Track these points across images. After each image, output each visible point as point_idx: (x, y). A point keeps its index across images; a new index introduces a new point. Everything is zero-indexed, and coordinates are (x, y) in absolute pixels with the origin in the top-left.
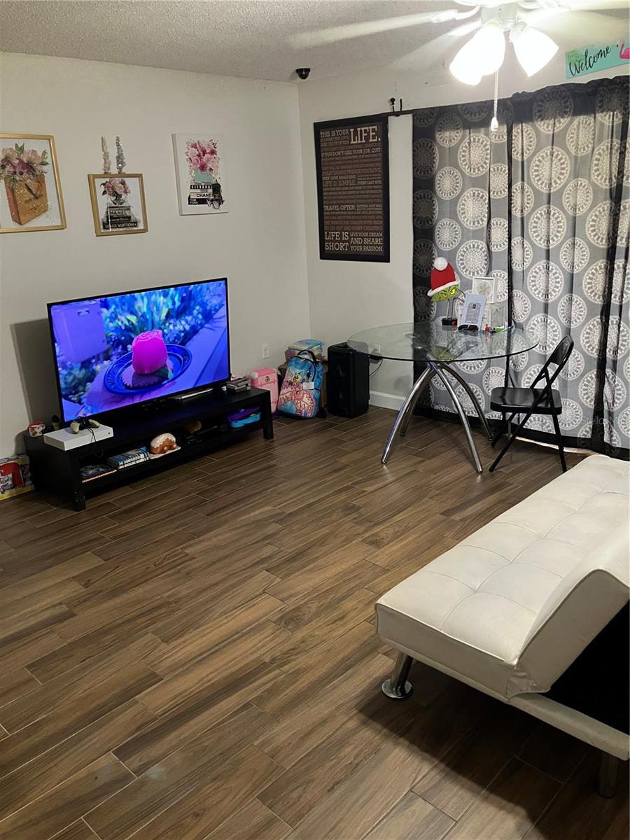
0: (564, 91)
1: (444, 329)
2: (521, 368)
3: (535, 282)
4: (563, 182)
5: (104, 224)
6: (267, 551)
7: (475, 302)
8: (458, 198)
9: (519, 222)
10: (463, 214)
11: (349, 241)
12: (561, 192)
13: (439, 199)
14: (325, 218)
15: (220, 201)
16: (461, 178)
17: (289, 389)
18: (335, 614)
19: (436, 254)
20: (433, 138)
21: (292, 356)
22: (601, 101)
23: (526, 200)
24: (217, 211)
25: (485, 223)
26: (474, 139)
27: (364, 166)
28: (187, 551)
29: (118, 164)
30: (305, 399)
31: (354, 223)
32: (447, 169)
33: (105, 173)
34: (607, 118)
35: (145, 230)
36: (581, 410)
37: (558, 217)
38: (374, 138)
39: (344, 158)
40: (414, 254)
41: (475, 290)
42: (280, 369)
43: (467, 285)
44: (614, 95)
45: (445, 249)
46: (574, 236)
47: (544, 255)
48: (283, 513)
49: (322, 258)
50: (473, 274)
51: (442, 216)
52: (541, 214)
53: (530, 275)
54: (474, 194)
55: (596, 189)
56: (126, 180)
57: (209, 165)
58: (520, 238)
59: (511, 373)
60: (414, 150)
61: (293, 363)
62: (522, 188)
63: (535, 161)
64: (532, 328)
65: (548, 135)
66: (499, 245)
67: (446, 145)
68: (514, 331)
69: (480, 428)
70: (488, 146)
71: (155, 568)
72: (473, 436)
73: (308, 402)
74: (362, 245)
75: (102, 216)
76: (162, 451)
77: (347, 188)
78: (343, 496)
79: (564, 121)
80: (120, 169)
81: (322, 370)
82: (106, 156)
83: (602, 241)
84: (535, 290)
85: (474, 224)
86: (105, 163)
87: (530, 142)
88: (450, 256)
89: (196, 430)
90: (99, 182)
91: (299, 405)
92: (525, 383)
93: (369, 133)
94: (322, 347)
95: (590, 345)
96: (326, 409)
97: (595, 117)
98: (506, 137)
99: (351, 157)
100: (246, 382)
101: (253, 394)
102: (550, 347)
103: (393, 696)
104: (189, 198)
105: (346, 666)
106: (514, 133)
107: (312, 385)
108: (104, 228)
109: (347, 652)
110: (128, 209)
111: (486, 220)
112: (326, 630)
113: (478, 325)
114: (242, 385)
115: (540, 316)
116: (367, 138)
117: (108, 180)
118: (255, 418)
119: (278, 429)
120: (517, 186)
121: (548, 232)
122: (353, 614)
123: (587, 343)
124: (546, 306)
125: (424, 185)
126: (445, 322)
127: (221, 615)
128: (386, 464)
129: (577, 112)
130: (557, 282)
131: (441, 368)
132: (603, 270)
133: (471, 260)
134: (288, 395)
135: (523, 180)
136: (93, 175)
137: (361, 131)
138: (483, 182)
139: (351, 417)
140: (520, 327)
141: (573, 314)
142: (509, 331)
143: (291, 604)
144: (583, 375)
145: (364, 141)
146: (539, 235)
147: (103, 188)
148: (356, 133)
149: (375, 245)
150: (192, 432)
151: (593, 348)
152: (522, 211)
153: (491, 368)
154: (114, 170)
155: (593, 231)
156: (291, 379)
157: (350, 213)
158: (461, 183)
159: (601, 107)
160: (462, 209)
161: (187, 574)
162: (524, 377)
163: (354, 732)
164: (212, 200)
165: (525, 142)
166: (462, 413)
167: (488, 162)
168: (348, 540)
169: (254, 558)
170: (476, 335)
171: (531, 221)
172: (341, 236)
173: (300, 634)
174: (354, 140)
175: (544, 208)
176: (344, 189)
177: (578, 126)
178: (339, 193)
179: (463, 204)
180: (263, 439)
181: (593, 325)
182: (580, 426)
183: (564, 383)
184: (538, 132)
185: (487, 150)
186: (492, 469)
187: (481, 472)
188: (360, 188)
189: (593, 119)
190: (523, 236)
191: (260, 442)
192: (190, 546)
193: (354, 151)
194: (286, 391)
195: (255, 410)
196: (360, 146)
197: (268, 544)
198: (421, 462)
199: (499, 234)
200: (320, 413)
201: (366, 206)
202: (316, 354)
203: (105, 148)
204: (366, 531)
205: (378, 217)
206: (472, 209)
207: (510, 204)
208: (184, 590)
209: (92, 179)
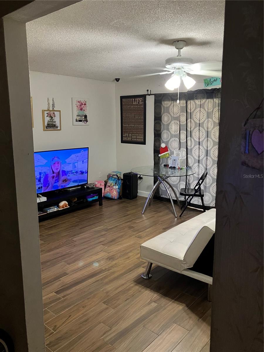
0: (203, 91)
1: (164, 168)
2: (190, 182)
3: (195, 153)
4: (204, 120)
5: (46, 127)
6: (102, 239)
7: (175, 159)
8: (169, 123)
9: (190, 132)
10: (171, 129)
11: (131, 137)
12: (203, 123)
13: (163, 123)
14: (123, 129)
15: (87, 121)
16: (170, 117)
17: (109, 188)
18: (126, 257)
19: (162, 142)
20: (161, 104)
21: (109, 177)
22: (215, 95)
23: (192, 125)
24: (86, 124)
25: (178, 132)
26: (175, 104)
27: (137, 111)
28: (74, 239)
29: (52, 107)
30: (114, 192)
31: (133, 131)
32: (166, 114)
33: (48, 110)
34: (217, 100)
35: (60, 130)
36: (211, 197)
37: (202, 131)
38: (141, 102)
39: (131, 108)
40: (154, 142)
41: (175, 155)
42: (105, 182)
43: (172, 153)
44: (219, 93)
45: (165, 140)
46: (208, 137)
47: (198, 143)
48: (107, 228)
49: (121, 143)
50: (174, 150)
51: (164, 129)
52: (197, 130)
53: (193, 150)
54: (175, 122)
55: (214, 122)
56: (55, 112)
57: (84, 109)
58: (190, 137)
59: (188, 184)
60: (155, 107)
61: (110, 179)
62: (191, 121)
63: (195, 113)
64: (194, 168)
65: (198, 104)
66: (183, 140)
67: (166, 106)
68: (189, 169)
69: (177, 204)
70: (179, 107)
71: (63, 244)
72: (174, 206)
73: (116, 193)
74: (136, 138)
75: (46, 124)
76: (63, 207)
77: (131, 119)
78: (128, 223)
79: (204, 100)
80: (53, 108)
81: (121, 182)
82: (49, 104)
83: (217, 139)
84: (195, 155)
85: (175, 132)
86: (48, 106)
87: (193, 106)
88: (167, 143)
89: (75, 201)
90: (46, 112)
91: (112, 194)
92: (192, 187)
93: (139, 101)
94: (121, 174)
95: (214, 174)
96: (122, 196)
97: (213, 100)
98: (185, 104)
99: (133, 108)
100: (93, 185)
101: (96, 189)
102: (200, 175)
103: (145, 278)
104: (76, 120)
105: (130, 270)
106: (188, 103)
107: (117, 187)
108: (46, 128)
109: (130, 267)
110: (55, 122)
111: (179, 131)
112: (123, 261)
113: (176, 166)
114: (92, 186)
115: (197, 164)
116: (139, 102)
117: (49, 112)
118: (96, 198)
119: (104, 202)
120: (189, 120)
121: (199, 136)
122: (132, 257)
123: (213, 173)
124: (199, 160)
125: (158, 119)
126: (165, 166)
127: (87, 257)
128: (143, 214)
129: (208, 98)
130: (202, 153)
131: (163, 180)
132: (218, 149)
133: (174, 144)
134: (108, 190)
135: (191, 118)
136: (44, 110)
137: (137, 100)
138: (178, 119)
139: (131, 199)
140: (190, 168)
141: (208, 163)
142: (187, 169)
143: (111, 254)
144: (212, 184)
145: (137, 103)
146: (196, 137)
147: (47, 115)
148: (135, 100)
149: (141, 139)
150: (73, 202)
151: (215, 175)
152: (191, 129)
153: (181, 182)
154: (51, 109)
155: (214, 136)
156: (109, 185)
157: (132, 127)
158: (170, 119)
159: (215, 97)
160: (171, 127)
161: (74, 246)
162: (192, 185)
163: (132, 287)
164: (84, 121)
165: (191, 106)
166: (171, 198)
167: (179, 112)
168: (130, 236)
169: (98, 241)
170: (175, 170)
171: (194, 132)
172: (129, 135)
173: (114, 262)
174: (134, 103)
175: (198, 128)
176: (130, 119)
177: (208, 102)
178: (129, 120)
179: (171, 126)
180: (99, 206)
181: (215, 167)
182: (211, 202)
183: (205, 187)
184: (196, 103)
185: (179, 108)
186: (180, 216)
187: (177, 217)
188: (136, 119)
189: (213, 101)
190: (191, 137)
191: (98, 207)
192: (75, 238)
193: (134, 106)
194: (107, 189)
195: (97, 194)
196: (136, 105)
197: (102, 237)
198: (156, 214)
199: (183, 136)
200: (120, 198)
201: (137, 125)
202: (119, 176)
203: (49, 101)
204: (136, 234)
205: (142, 129)
206: (174, 128)
207: (187, 126)
208: (74, 250)
209: (43, 111)
